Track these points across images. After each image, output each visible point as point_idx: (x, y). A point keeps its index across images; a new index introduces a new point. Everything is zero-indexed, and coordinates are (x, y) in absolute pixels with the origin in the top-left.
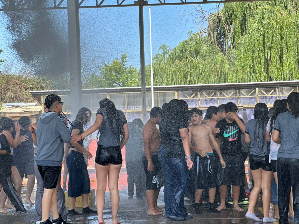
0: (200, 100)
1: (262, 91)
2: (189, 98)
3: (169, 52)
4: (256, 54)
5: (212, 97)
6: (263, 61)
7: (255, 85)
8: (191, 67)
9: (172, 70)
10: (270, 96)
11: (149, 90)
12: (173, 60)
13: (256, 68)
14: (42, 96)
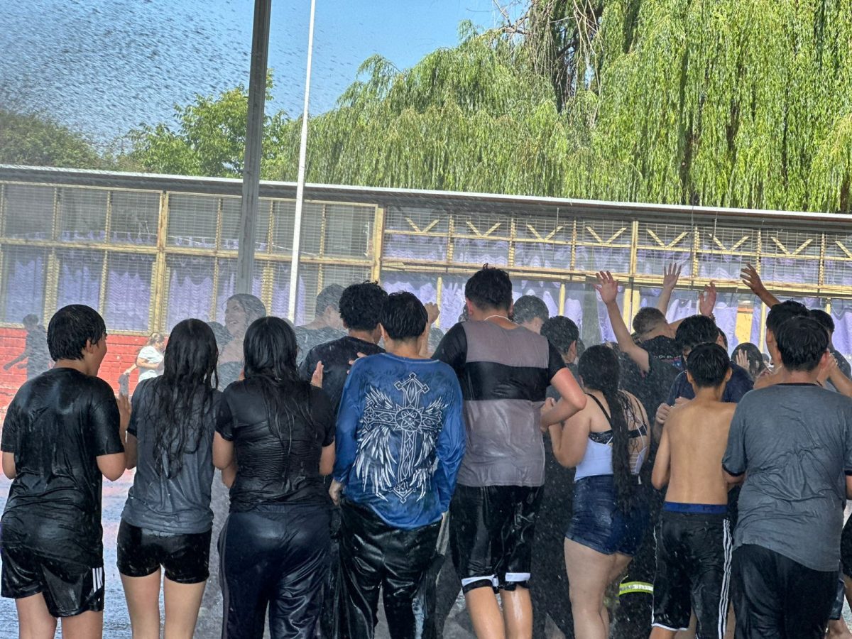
0: (452, 242)
1: (650, 232)
2: (418, 232)
3: (391, 81)
4: (657, 113)
5: (491, 234)
6: (674, 136)
7: (630, 212)
8: (449, 135)
9: (389, 139)
10: (673, 249)
11: (291, 192)
12: (398, 107)
13: (651, 157)
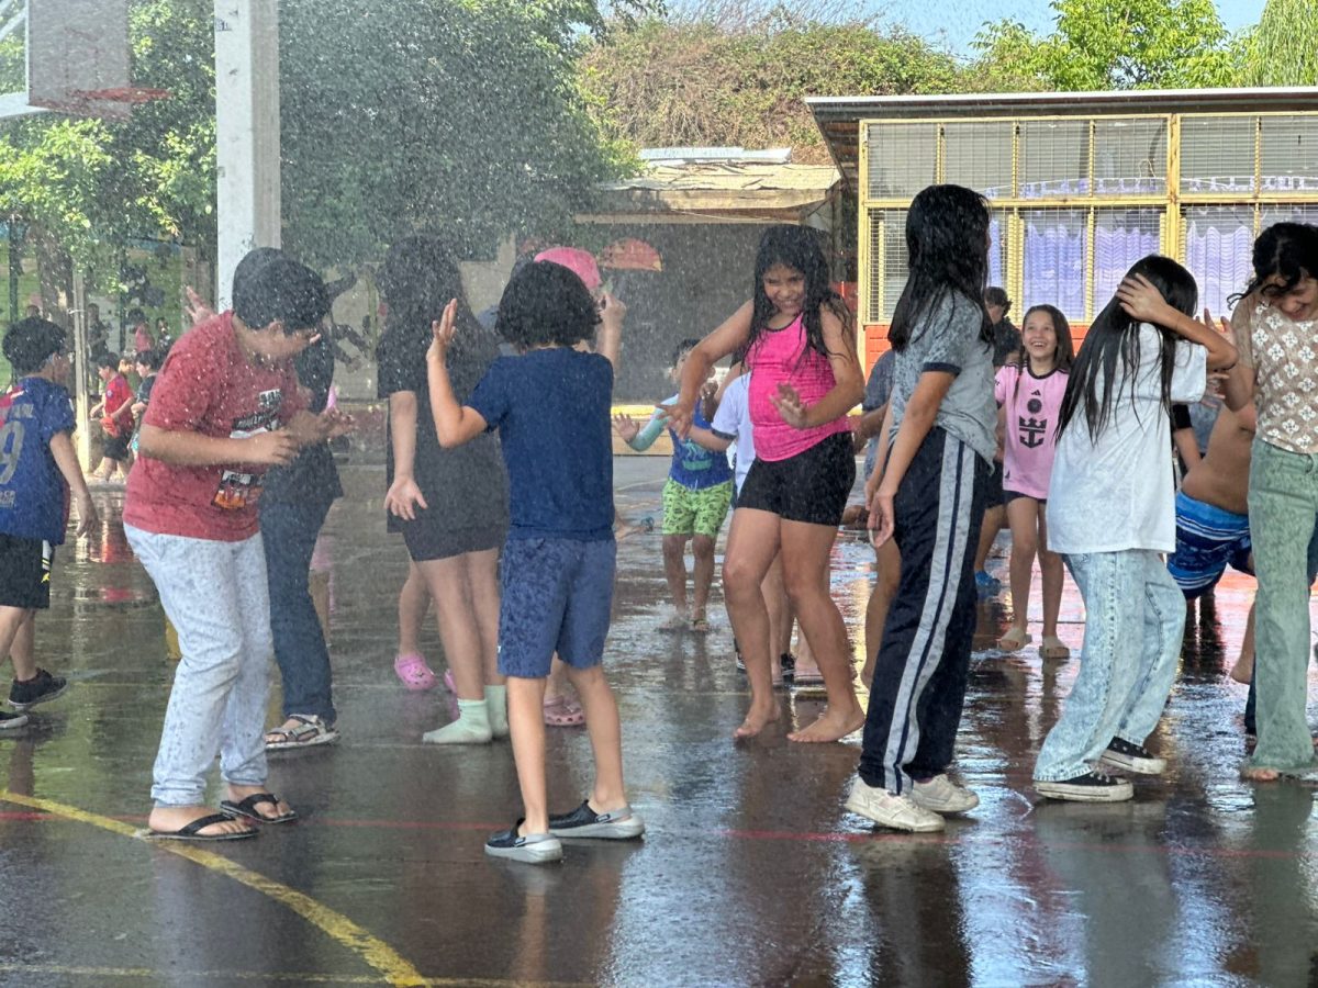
14: (863, 123)
